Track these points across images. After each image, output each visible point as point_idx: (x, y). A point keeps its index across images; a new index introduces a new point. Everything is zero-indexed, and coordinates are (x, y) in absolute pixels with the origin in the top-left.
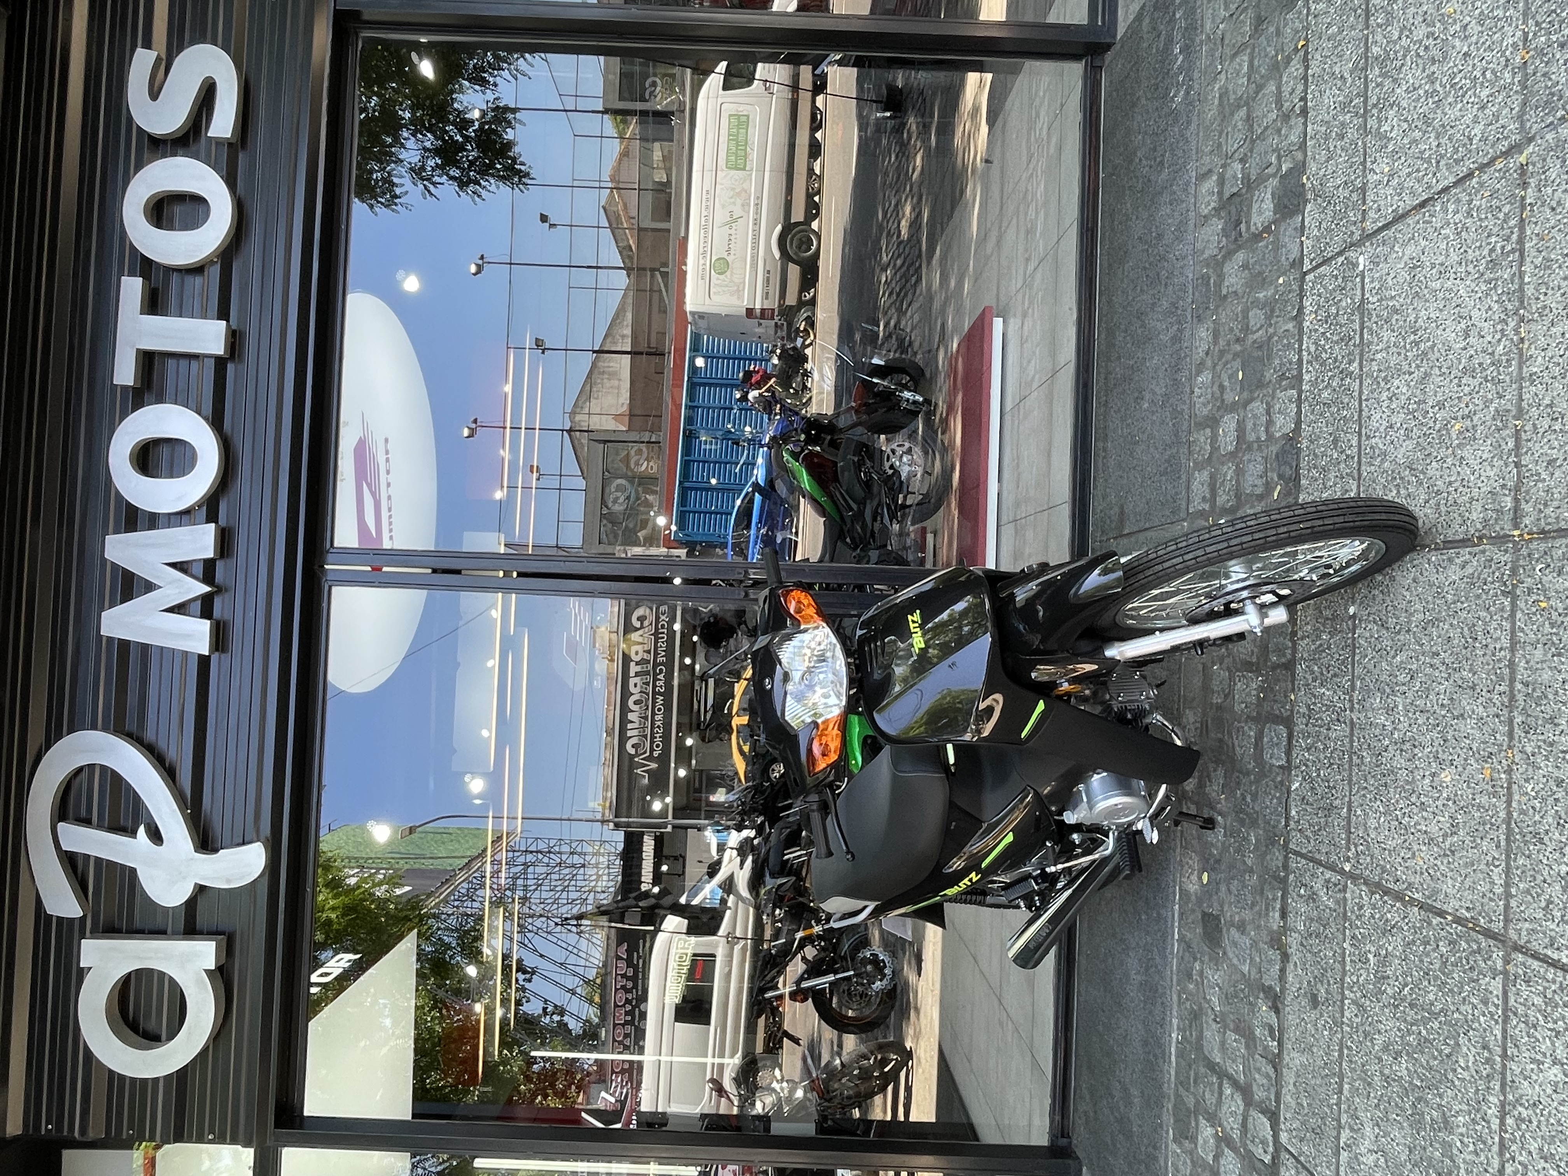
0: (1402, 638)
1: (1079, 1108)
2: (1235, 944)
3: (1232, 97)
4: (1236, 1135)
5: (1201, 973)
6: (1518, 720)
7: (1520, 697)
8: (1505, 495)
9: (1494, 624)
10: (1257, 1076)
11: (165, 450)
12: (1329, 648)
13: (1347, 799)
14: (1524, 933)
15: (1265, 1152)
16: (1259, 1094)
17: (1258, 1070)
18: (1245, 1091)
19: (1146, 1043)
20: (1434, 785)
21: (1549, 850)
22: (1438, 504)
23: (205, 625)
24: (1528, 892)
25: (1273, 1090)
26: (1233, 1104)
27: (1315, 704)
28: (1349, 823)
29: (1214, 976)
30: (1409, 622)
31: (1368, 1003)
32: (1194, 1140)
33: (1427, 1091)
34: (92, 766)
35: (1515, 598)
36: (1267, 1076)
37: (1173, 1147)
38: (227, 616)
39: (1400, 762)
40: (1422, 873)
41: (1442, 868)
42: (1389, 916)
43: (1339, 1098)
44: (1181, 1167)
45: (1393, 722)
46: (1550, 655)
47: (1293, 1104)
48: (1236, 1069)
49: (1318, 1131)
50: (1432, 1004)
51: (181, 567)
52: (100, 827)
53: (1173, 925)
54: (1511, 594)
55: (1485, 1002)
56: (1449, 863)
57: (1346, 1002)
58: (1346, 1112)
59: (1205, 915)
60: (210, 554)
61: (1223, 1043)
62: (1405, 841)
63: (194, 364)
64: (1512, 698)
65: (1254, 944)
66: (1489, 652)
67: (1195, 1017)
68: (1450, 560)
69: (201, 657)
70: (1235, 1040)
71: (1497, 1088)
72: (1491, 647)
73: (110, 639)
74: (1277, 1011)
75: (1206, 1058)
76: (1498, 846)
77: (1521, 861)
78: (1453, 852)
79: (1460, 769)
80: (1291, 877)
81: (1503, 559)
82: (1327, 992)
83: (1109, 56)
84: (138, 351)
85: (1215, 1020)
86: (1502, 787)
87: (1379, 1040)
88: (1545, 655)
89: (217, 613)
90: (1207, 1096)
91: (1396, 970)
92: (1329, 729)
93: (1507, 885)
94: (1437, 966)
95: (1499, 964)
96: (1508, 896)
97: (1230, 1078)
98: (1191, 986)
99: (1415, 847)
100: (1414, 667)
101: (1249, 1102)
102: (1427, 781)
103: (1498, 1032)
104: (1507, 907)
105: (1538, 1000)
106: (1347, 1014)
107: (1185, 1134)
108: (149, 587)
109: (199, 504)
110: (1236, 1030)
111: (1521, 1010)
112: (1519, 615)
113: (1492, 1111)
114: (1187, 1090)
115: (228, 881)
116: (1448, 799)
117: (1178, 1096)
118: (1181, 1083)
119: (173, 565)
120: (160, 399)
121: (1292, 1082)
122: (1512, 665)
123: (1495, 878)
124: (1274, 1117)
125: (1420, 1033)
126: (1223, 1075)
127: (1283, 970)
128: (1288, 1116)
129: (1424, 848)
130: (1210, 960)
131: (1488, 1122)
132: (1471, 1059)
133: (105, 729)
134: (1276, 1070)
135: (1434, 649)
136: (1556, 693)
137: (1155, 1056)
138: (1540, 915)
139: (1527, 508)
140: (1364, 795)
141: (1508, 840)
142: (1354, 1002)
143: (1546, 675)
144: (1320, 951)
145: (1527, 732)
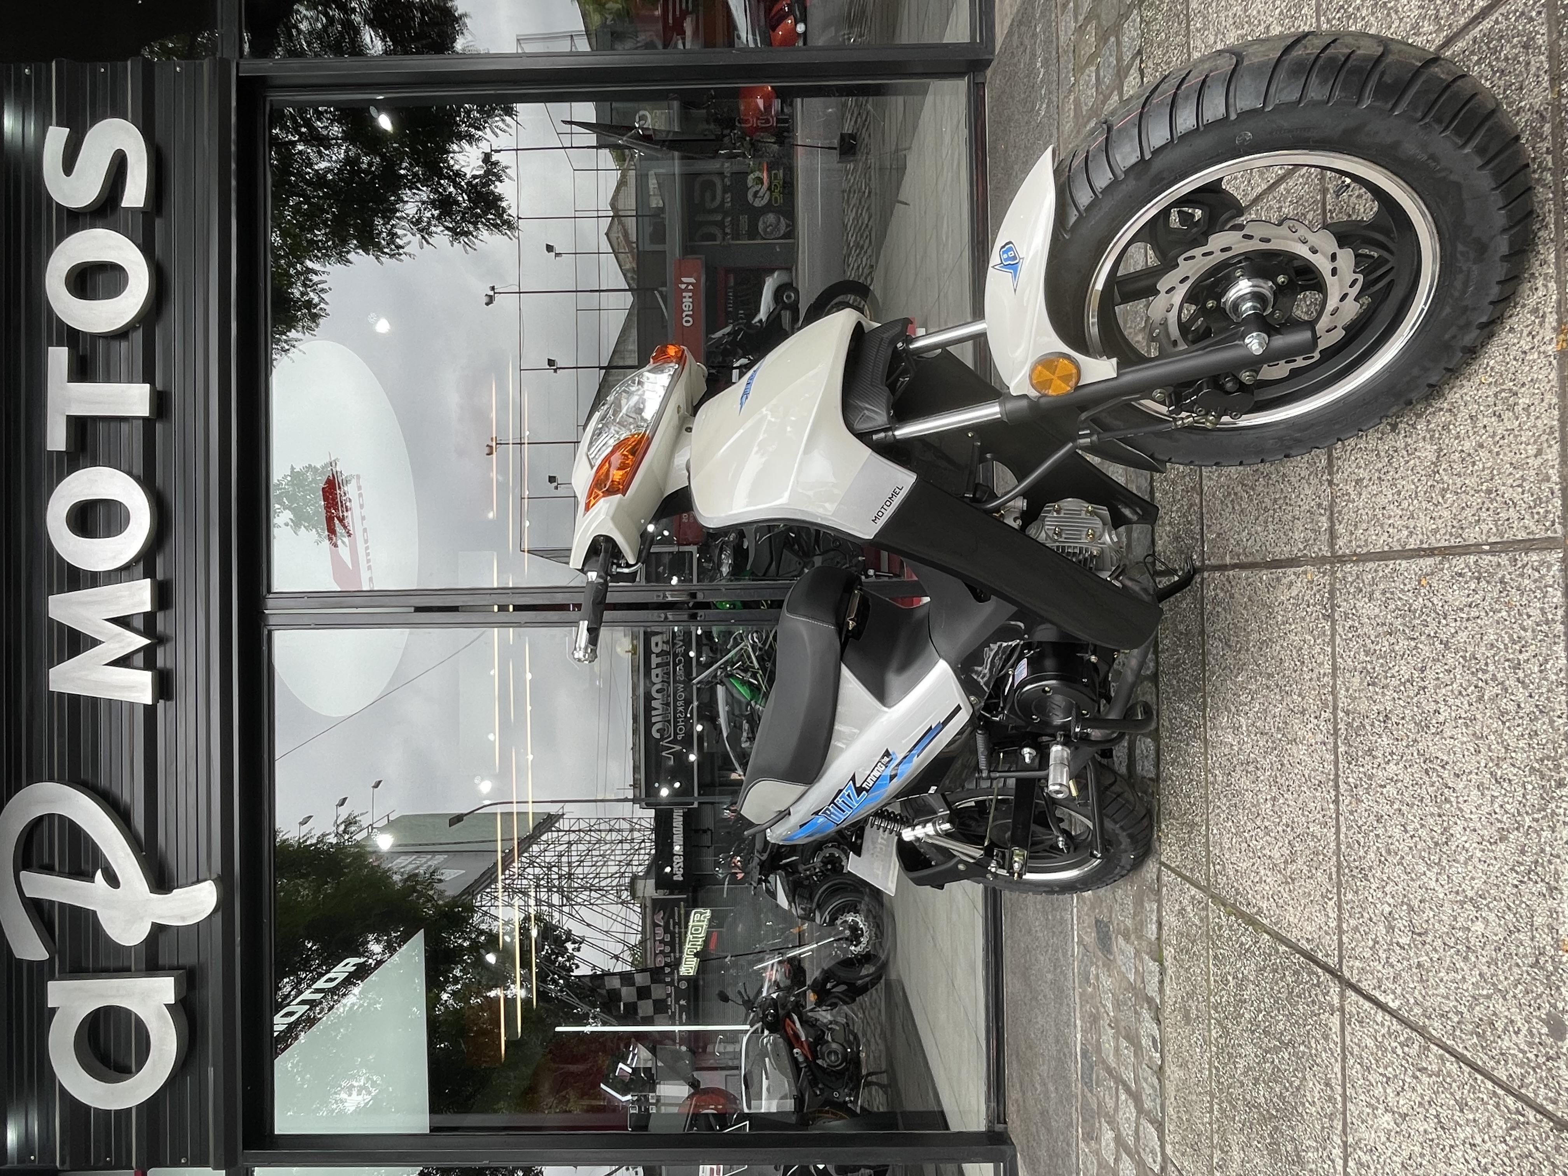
0: (1242, 657)
1: (1013, 1094)
2: (1122, 952)
3: (1085, 108)
4: (1131, 1141)
5: (1097, 977)
6: (1342, 749)
7: (1342, 726)
8: (1321, 514)
9: (1317, 649)
10: (1144, 1085)
11: (101, 510)
12: (1184, 662)
13: (1205, 817)
14: (1355, 972)
15: (1155, 1162)
16: (1148, 1104)
17: (1146, 1080)
18: (1136, 1098)
19: (1057, 1041)
20: (1276, 809)
21: (1373, 887)
22: (1266, 522)
23: (147, 677)
24: (1356, 929)
25: (1158, 1101)
26: (1128, 1111)
27: (1175, 718)
28: (1208, 840)
29: (1107, 982)
30: (1248, 640)
31: (1230, 1025)
32: (1098, 1140)
33: (1281, 1121)
34: (51, 816)
35: (1334, 622)
36: (1153, 1087)
37: (1082, 1145)
38: (170, 665)
39: (1246, 783)
40: (1268, 899)
41: (1285, 895)
42: (1243, 938)
43: (1211, 1117)
44: (1089, 1167)
45: (1239, 742)
46: (1365, 684)
47: (1174, 1117)
48: (1128, 1076)
49: (1196, 1147)
50: (1282, 1034)
51: (123, 622)
52: (61, 874)
53: (1072, 928)
54: (1330, 617)
55: (1326, 1037)
56: (1290, 891)
57: (1213, 1021)
58: (1217, 1132)
59: (1097, 921)
60: (148, 608)
61: (1117, 1049)
62: (1253, 865)
63: (125, 426)
64: (1336, 724)
65: (1137, 953)
66: (1314, 676)
67: (1094, 1019)
68: (1278, 579)
69: (145, 706)
70: (1126, 1048)
71: (1340, 1127)
72: (1316, 671)
73: (61, 695)
74: (1159, 1022)
75: (1104, 1062)
76: (1330, 879)
77: (1350, 896)
78: (1293, 880)
79: (1295, 795)
80: (1165, 889)
81: (1322, 581)
82: (1197, 1010)
83: (989, 72)
84: (69, 418)
85: (1109, 1025)
86: (1331, 817)
87: (1241, 1064)
88: (1361, 683)
89: (160, 663)
90: (1107, 1100)
91: (1251, 995)
92: (1187, 745)
93: (1340, 919)
94: (1283, 996)
95: (1336, 1001)
96: (1341, 932)
97: (1125, 1084)
98: (1090, 990)
99: (1262, 872)
100: (1254, 687)
101: (1140, 1110)
102: (1269, 805)
103: (1337, 1068)
104: (1340, 943)
105: (1370, 1043)
106: (1213, 1032)
107: (1091, 1136)
108: (95, 643)
109: (136, 560)
110: (1127, 1038)
111: (1356, 1050)
112: (1338, 640)
113: (1337, 1152)
114: (1091, 1091)
115: (183, 919)
116: (1287, 826)
117: (1084, 1096)
118: (1086, 1083)
119: (116, 621)
120: (94, 463)
121: (1173, 1094)
122: (1333, 692)
123: (1329, 910)
124: (1160, 1127)
125: (1273, 1062)
126: (1120, 1081)
127: (1161, 982)
128: (1171, 1128)
129: (1269, 874)
130: (1104, 966)
131: (1333, 1161)
132: (1317, 1095)
133: (61, 781)
134: (1160, 1082)
135: (1269, 671)
136: (1372, 725)
137: (1064, 1054)
138: (1368, 954)
139: (1340, 529)
140: (1218, 814)
141: (1338, 872)
142: (1219, 1022)
143: (1363, 706)
144: (1190, 967)
145: (1350, 763)
